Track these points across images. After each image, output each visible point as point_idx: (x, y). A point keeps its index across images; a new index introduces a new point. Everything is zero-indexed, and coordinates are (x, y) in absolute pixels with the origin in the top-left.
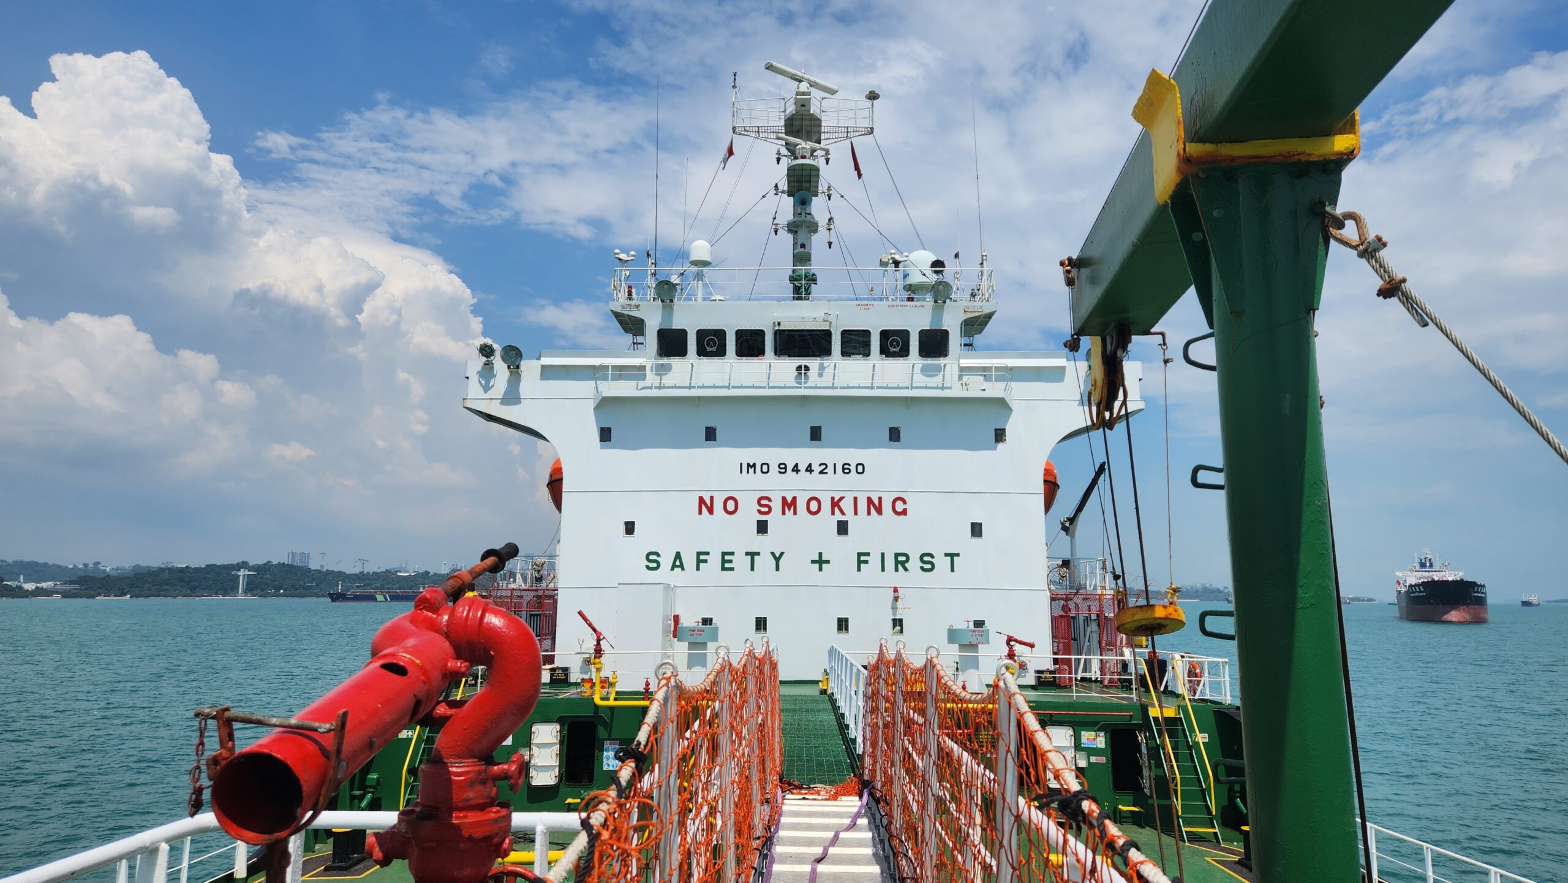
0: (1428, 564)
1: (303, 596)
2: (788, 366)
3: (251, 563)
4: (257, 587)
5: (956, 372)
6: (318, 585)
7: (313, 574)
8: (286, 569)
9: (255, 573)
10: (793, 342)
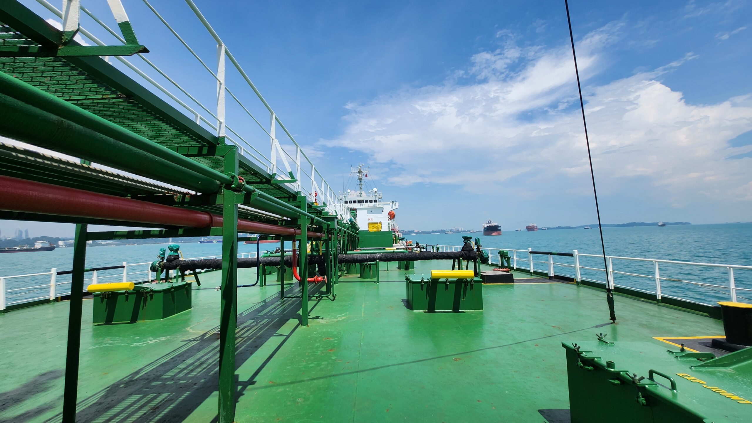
0: (489, 222)
2: (359, 204)
5: (378, 205)
10: (360, 202)
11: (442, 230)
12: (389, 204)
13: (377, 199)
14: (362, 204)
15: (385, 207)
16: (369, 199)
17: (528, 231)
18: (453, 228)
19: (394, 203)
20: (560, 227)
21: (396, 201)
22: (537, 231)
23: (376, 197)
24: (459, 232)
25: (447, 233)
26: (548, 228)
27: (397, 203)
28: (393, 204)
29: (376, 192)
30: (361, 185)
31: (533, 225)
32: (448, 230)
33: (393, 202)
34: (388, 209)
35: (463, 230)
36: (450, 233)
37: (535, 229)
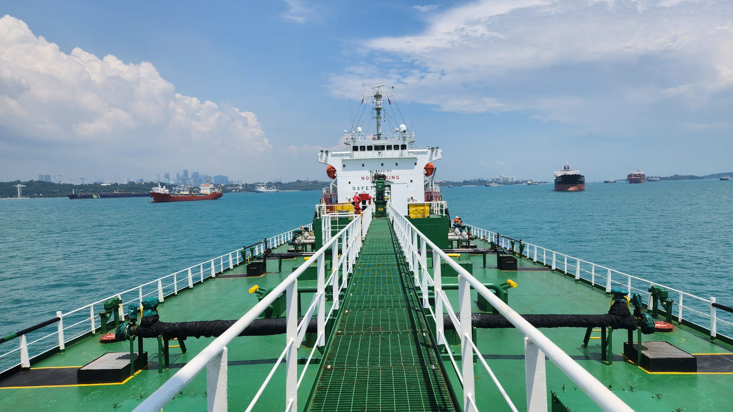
0: (567, 168)
1: (53, 197)
2: (377, 152)
3: (22, 181)
4: (28, 193)
5: (407, 153)
6: (60, 191)
7: (57, 186)
8: (41, 184)
9: (26, 186)
10: (377, 148)
11: (479, 181)
12: (426, 153)
13: (406, 143)
14: (381, 151)
15: (419, 157)
16: (393, 144)
17: (630, 183)
18: (498, 177)
19: (435, 151)
20: (678, 176)
21: (437, 148)
22: (644, 182)
23: (404, 140)
24: (508, 184)
25: (489, 186)
26: (662, 179)
27: (440, 151)
28: (432, 152)
29: (405, 131)
30: (379, 119)
31: (638, 173)
32: (490, 180)
33: (433, 149)
34: (423, 161)
35: (514, 180)
36: (494, 185)
37: (642, 180)
